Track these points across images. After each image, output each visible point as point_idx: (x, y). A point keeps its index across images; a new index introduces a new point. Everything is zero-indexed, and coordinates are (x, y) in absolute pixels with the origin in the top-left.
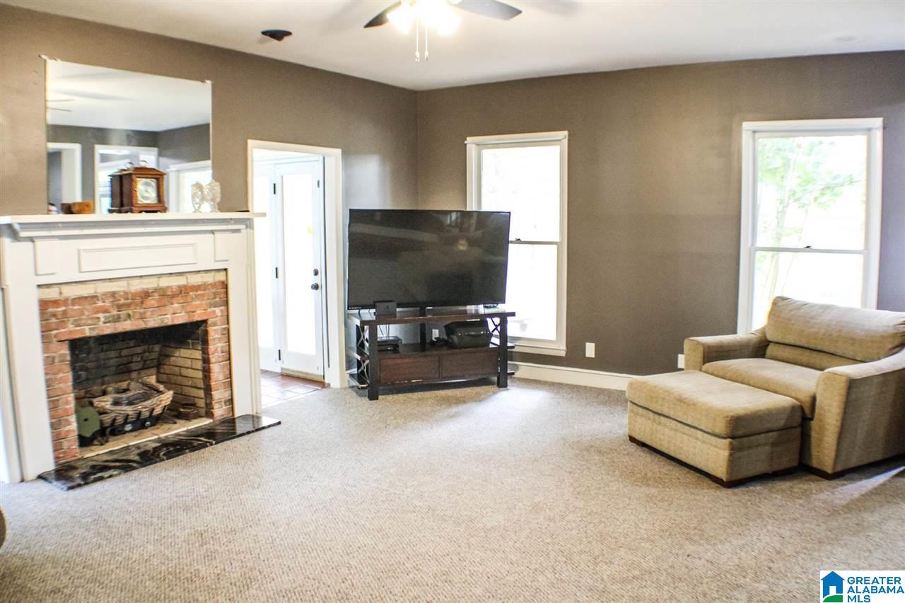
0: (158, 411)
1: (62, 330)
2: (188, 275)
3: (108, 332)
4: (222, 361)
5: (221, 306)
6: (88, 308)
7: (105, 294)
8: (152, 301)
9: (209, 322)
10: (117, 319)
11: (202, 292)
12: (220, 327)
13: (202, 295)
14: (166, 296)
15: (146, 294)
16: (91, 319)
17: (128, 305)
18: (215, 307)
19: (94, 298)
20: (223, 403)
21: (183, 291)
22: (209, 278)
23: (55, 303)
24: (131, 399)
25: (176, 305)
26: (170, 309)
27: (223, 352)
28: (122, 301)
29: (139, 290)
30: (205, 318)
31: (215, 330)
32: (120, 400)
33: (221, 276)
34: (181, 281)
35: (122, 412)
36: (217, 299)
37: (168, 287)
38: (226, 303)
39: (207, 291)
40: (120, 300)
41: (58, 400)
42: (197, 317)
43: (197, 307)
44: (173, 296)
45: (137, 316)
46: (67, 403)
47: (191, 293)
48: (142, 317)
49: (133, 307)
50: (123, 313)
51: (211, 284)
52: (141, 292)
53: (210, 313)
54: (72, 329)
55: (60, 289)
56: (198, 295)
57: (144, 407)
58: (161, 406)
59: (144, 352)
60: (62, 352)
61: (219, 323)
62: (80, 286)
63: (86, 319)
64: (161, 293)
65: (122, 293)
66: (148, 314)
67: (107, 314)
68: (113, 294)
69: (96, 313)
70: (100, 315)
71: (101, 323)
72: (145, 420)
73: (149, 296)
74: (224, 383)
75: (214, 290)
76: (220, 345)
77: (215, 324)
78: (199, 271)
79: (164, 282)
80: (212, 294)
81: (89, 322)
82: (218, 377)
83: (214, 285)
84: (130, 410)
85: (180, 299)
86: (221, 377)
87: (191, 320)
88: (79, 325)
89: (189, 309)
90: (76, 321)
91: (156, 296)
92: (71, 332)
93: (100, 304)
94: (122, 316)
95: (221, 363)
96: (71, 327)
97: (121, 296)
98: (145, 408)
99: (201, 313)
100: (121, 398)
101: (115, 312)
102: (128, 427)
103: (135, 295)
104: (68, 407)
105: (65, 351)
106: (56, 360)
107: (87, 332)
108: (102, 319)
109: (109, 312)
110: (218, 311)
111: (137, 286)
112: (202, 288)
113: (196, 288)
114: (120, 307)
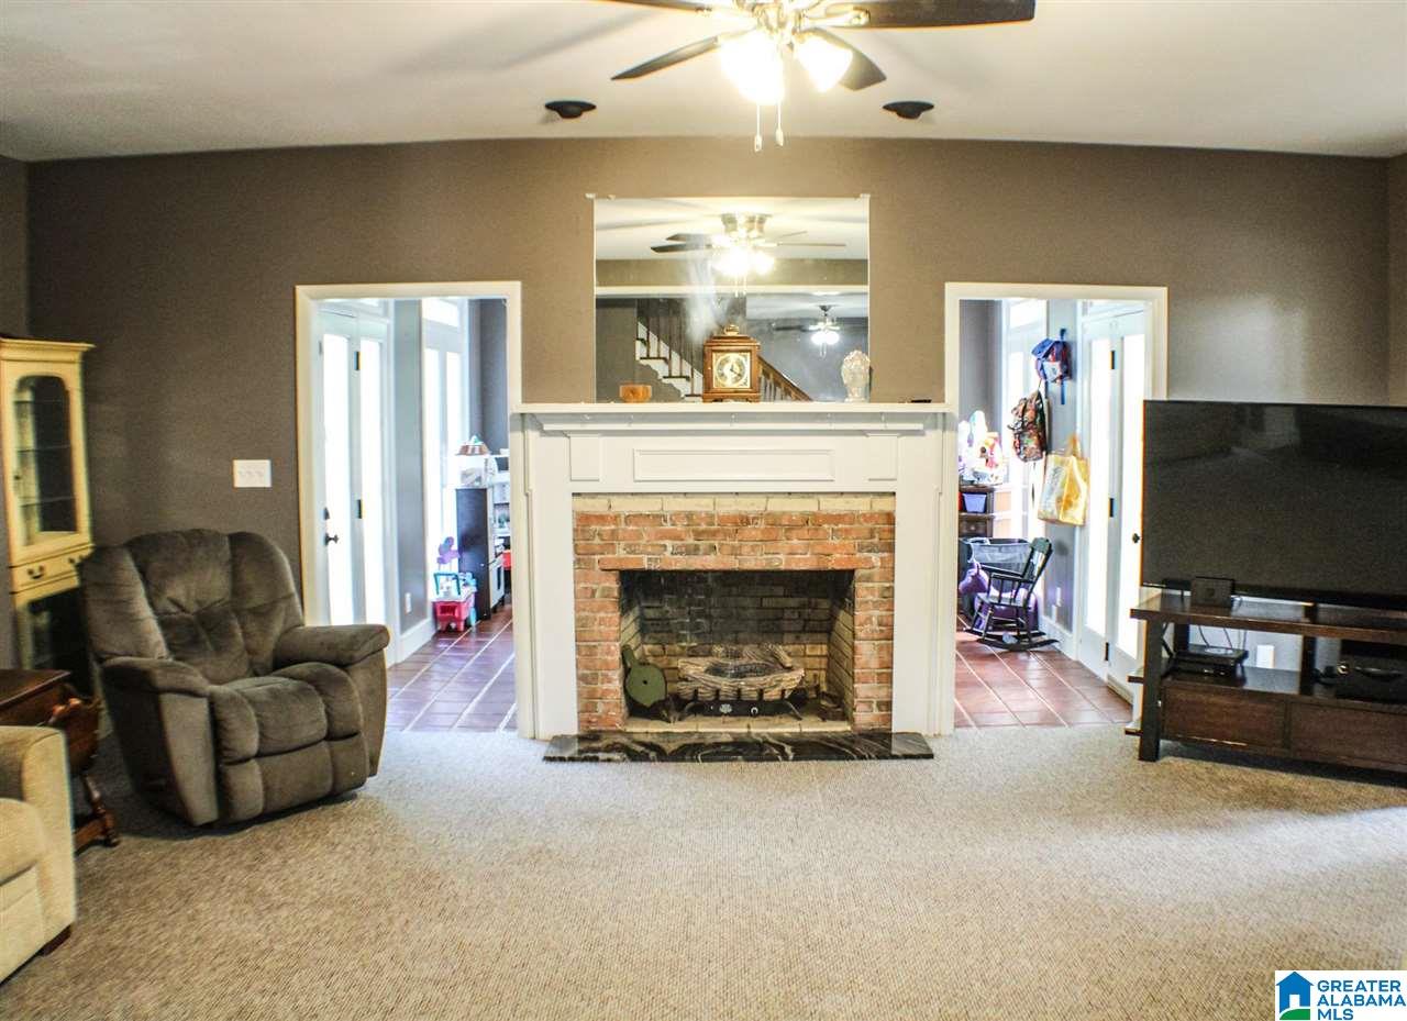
0: (772, 695)
1: (610, 556)
2: (822, 498)
3: (678, 567)
4: (880, 639)
5: (883, 552)
6: (648, 529)
7: (677, 514)
8: (751, 531)
9: (858, 574)
10: (695, 550)
11: (847, 526)
12: (876, 585)
13: (847, 531)
14: (777, 526)
15: (745, 520)
16: (653, 545)
17: (714, 534)
18: (869, 551)
19: (658, 518)
20: (874, 706)
21: (812, 522)
22: (861, 505)
23: (601, 519)
24: (742, 669)
25: (795, 541)
26: (783, 545)
27: (880, 625)
28: (703, 527)
29: (731, 513)
30: (850, 567)
31: (867, 588)
32: (723, 669)
33: (882, 505)
34: (809, 506)
35: (712, 685)
36: (876, 540)
37: (784, 513)
38: (891, 548)
39: (856, 525)
40: (699, 525)
41: (594, 646)
42: (836, 562)
43: (835, 548)
44: (790, 528)
45: (727, 550)
46: (609, 652)
47: (826, 526)
48: (735, 552)
49: (720, 536)
50: (703, 544)
51: (864, 515)
52: (735, 517)
53: (859, 560)
54: (622, 556)
55: (609, 501)
56: (838, 530)
57: (749, 686)
58: (777, 689)
59: (803, 606)
60: (607, 584)
61: (876, 578)
62: (637, 499)
63: (645, 546)
64: (770, 521)
65: (703, 515)
66: (745, 550)
67: (679, 543)
68: (689, 516)
69: (661, 538)
70: (668, 543)
71: (668, 554)
72: (752, 703)
73: (748, 523)
74: (879, 674)
75: (870, 525)
76: (877, 613)
77: (869, 579)
78: (842, 493)
79: (776, 505)
80: (866, 531)
81: (650, 549)
82: (867, 662)
83: (869, 517)
84: (725, 684)
85: (804, 533)
86: (874, 663)
87: (822, 567)
88: (633, 552)
89: (819, 549)
90: (630, 546)
91: (762, 524)
92: (620, 560)
93: (668, 526)
94: (701, 548)
95: (876, 643)
96: (621, 552)
97: (702, 519)
98: (751, 686)
99: (841, 559)
100: (727, 665)
101: (690, 541)
102: (725, 708)
103: (724, 520)
104: (609, 658)
105: (613, 584)
106: (597, 594)
107: (645, 563)
108: (670, 549)
109: (682, 540)
110: (875, 558)
111: (729, 507)
112: (847, 519)
113: (837, 518)
114: (698, 535)
